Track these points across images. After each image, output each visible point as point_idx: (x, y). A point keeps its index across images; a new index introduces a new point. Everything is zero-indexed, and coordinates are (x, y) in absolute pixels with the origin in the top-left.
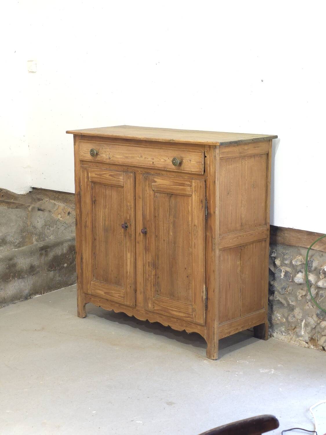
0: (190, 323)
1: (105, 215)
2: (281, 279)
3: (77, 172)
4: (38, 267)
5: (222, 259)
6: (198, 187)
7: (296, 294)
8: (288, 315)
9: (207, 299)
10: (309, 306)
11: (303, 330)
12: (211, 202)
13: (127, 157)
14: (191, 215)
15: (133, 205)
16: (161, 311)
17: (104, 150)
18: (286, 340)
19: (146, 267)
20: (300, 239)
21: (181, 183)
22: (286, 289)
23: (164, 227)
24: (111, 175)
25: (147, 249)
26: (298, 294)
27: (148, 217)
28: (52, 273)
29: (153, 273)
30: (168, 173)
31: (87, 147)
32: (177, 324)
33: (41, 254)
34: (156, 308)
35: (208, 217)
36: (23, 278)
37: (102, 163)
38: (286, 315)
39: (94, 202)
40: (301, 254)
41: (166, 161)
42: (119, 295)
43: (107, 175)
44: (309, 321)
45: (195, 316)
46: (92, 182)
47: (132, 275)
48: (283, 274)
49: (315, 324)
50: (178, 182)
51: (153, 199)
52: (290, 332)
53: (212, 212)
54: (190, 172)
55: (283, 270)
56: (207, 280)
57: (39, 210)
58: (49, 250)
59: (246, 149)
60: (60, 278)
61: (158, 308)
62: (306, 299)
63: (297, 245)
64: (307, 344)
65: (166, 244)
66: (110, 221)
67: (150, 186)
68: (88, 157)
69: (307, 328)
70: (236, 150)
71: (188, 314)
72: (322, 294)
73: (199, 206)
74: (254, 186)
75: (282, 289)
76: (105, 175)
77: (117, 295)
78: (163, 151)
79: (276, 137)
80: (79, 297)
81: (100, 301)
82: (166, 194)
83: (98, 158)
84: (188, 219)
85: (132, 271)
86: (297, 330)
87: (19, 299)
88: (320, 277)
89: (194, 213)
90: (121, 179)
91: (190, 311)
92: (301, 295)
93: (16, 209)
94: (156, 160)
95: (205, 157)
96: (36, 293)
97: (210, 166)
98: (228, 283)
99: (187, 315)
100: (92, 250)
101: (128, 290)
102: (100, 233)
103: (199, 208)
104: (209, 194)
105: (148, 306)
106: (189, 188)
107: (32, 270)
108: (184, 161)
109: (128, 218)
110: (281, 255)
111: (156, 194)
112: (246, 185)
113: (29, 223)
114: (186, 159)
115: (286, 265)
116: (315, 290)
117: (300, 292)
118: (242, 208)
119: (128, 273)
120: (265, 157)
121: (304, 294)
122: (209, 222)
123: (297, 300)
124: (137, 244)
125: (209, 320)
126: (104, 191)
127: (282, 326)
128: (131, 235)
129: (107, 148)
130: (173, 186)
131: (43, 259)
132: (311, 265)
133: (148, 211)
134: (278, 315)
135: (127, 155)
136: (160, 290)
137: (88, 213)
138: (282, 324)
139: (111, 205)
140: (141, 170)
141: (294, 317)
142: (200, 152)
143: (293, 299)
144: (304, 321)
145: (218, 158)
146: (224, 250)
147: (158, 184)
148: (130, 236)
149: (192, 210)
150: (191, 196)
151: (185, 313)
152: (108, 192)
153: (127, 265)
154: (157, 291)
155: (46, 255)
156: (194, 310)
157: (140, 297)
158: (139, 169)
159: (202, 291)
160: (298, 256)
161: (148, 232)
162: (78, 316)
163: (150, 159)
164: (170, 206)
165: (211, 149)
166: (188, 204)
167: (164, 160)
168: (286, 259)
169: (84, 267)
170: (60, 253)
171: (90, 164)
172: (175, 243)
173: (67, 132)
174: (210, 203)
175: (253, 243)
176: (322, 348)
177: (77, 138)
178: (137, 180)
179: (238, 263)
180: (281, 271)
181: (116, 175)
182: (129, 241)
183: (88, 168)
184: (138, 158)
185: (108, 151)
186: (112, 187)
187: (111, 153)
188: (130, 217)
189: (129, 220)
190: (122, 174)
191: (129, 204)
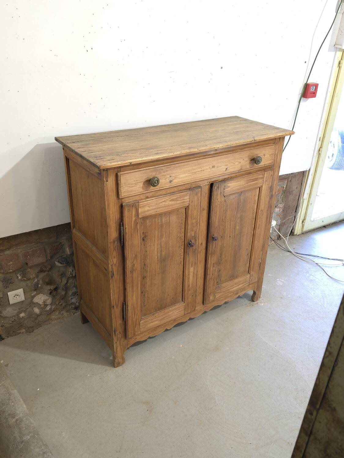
1: (161, 246)
19: (210, 270)
34: (217, 297)
41: (240, 163)
46: (143, 217)
50: (251, 179)
54: (264, 166)
61: (219, 295)
67: (221, 193)
71: (246, 282)
73: (267, 192)
78: (238, 154)
81: (148, 333)
82: (237, 195)
90: (187, 199)
101: (189, 300)
106: (261, 180)
109: (193, 235)
111: (225, 198)
119: (190, 286)
126: (160, 221)
129: (167, 171)
136: (220, 280)
139: (170, 231)
142: (273, 145)
150: (262, 186)
152: (165, 220)
156: (251, 276)
163: (223, 167)
164: (238, 204)
166: (255, 196)
172: (240, 233)
181: (180, 197)
182: (193, 257)
183: (137, 204)
184: (209, 170)
185: (168, 174)
186: (170, 213)
187: (173, 175)
188: (195, 234)
189: (194, 236)
190: (188, 193)
191: (194, 221)
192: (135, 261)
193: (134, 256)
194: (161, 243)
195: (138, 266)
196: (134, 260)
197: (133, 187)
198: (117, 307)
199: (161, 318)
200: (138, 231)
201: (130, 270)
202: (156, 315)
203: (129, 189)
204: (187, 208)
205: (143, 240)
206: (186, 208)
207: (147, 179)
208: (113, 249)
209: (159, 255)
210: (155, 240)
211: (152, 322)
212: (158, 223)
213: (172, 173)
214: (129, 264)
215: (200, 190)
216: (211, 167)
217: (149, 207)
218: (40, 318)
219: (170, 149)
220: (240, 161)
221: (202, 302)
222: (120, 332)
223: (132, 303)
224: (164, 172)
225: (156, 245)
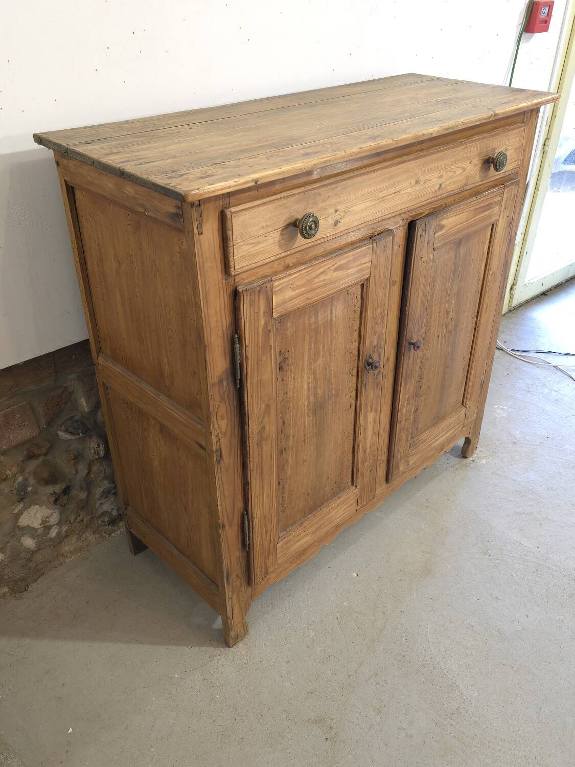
14: (485, 261)
21: (486, 206)
42: (345, 507)
65: (442, 340)
71: (458, 424)
73: (505, 234)
77: (342, 511)
78: (463, 149)
82: (453, 244)
84: (481, 269)
94: (445, 177)
109: (375, 343)
119: (368, 451)
130: (472, 220)
139: (331, 342)
147: (448, 228)
149: (492, 249)
150: (498, 221)
151: (455, 426)
153: (365, 439)
154: (412, 434)
163: (434, 181)
166: (484, 243)
181: (354, 260)
182: (374, 390)
183: (268, 285)
184: (409, 190)
185: (330, 206)
186: (331, 299)
187: (341, 207)
188: (378, 340)
189: (377, 345)
190: (369, 248)
191: (378, 311)
192: (266, 419)
193: (263, 408)
194: (315, 370)
195: (272, 429)
196: (264, 417)
197: (259, 243)
198: (231, 525)
199: (314, 528)
200: (271, 349)
201: (256, 440)
202: (306, 524)
203: (250, 250)
204: (365, 284)
205: (281, 368)
206: (363, 285)
207: (288, 222)
208: (218, 400)
209: (312, 397)
210: (303, 366)
211: (298, 541)
212: (310, 324)
213: (339, 203)
214: (253, 427)
215: (391, 237)
216: (413, 182)
217: (293, 289)
218: (38, 557)
219: (330, 143)
220: (464, 166)
221: (384, 478)
222: (237, 576)
223: (261, 510)
224: (324, 201)
225: (305, 378)
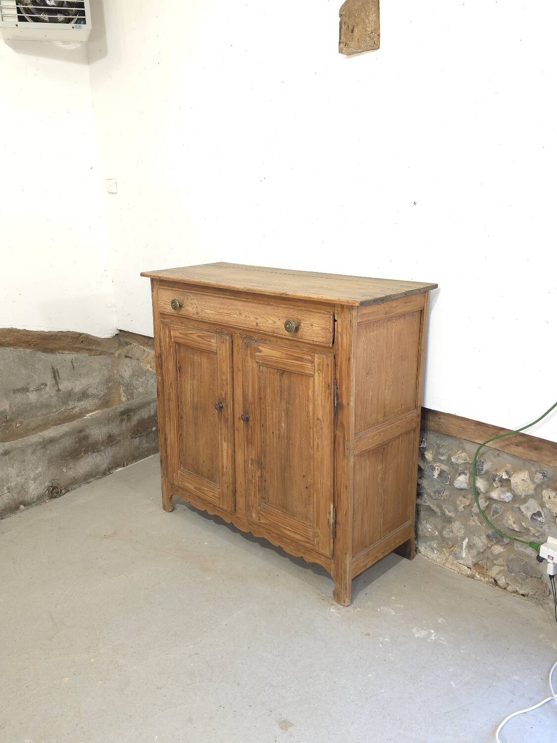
0: (310, 551)
1: (193, 388)
2: (433, 480)
3: (156, 328)
4: (119, 435)
5: (357, 467)
6: (323, 365)
7: (456, 503)
8: (443, 528)
9: (336, 523)
10: (475, 522)
11: (464, 551)
12: (344, 388)
13: (221, 314)
14: (312, 403)
15: (229, 379)
16: (270, 526)
17: (190, 301)
18: (438, 560)
19: (248, 466)
20: (463, 428)
21: (298, 357)
22: (440, 493)
23: (272, 414)
24: (199, 336)
25: (249, 441)
26: (458, 502)
27: (250, 398)
28: (137, 441)
29: (258, 474)
30: (279, 340)
31: (168, 296)
32: (292, 547)
33: (122, 420)
34: (262, 521)
35: (338, 408)
36: (98, 451)
37: (188, 319)
38: (439, 527)
39: (179, 369)
40: (464, 450)
41: (275, 323)
42: (212, 494)
43: (194, 336)
44: (475, 542)
45: (318, 543)
46: (176, 343)
47: (230, 472)
48: (436, 474)
49: (485, 548)
50: (293, 354)
51: (257, 374)
52: (444, 550)
53: (345, 402)
54: (311, 342)
55: (436, 468)
56: (335, 498)
57: (126, 357)
58: (131, 414)
59: (394, 306)
60: (148, 445)
61: (265, 522)
62: (471, 512)
63: (459, 436)
64: (469, 570)
65: (276, 438)
66: (200, 397)
67: (253, 356)
68: (169, 309)
69: (472, 551)
70: (381, 308)
71: (307, 538)
72: (497, 508)
73: (325, 392)
74: (402, 357)
75: (435, 492)
76: (191, 336)
77: (210, 494)
79: (435, 286)
80: (164, 485)
81: (189, 495)
82: (276, 370)
83: (183, 312)
84: (308, 409)
85: (230, 466)
86: (456, 549)
87: (95, 477)
88: (494, 486)
89: (316, 402)
90: (213, 342)
91: (311, 534)
92: (463, 505)
93: (100, 356)
94: (260, 320)
95: (335, 321)
96: (117, 466)
97: (342, 336)
98: (365, 499)
99: (306, 540)
100: (178, 430)
101: (225, 490)
102: (188, 410)
103: (325, 396)
104: (341, 376)
105: (251, 516)
106: (310, 364)
107: (111, 440)
108: (302, 325)
110: (434, 446)
111: (261, 367)
112: (393, 358)
113: (115, 372)
114: (305, 322)
115: (442, 461)
116: (486, 502)
117: (461, 500)
118: (387, 391)
119: (225, 468)
120: (417, 315)
121: (468, 503)
122: (340, 416)
123: (456, 510)
124: (236, 432)
125: (338, 553)
126: (192, 357)
127: (433, 540)
128: (228, 419)
129: (194, 299)
130: (286, 360)
131: (124, 426)
132: (480, 468)
133: (250, 390)
134: (428, 526)
135: (220, 311)
136: (268, 498)
137: (171, 383)
138: (433, 538)
139: (201, 375)
140: (241, 332)
141: (452, 531)
142: (328, 314)
143: (451, 508)
144: (467, 540)
145: (355, 324)
146: (361, 455)
147: (265, 354)
148: (226, 421)
149: (314, 396)
150: (313, 376)
151: (303, 536)
152: (196, 358)
153: (222, 456)
154: (264, 499)
155: (129, 420)
156: (316, 535)
157: (241, 501)
158: (237, 331)
159: (328, 511)
160: (459, 452)
161: (251, 419)
162: (164, 509)
163: (252, 319)
164: (281, 387)
165: (345, 309)
166: (308, 388)
167: (273, 321)
168: (442, 455)
169: (169, 450)
170: (146, 417)
171: (173, 319)
172: (289, 439)
173: (142, 275)
174: (341, 389)
175: (398, 437)
176: (493, 581)
177: (155, 283)
178: (235, 346)
179: (379, 468)
180: (433, 469)
181: (207, 337)
182: (225, 427)
183: (169, 324)
184: (236, 316)
185: (194, 304)
187: (199, 306)
188: (225, 396)
190: (214, 335)
192: (171, 390)
193: (169, 382)
202: (192, 476)
